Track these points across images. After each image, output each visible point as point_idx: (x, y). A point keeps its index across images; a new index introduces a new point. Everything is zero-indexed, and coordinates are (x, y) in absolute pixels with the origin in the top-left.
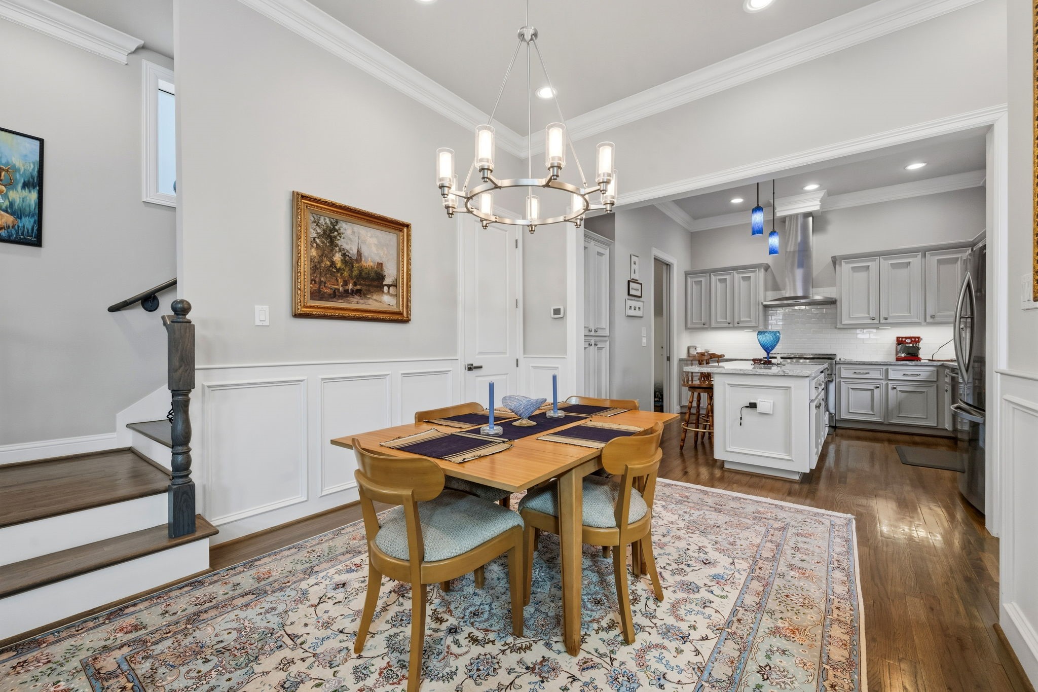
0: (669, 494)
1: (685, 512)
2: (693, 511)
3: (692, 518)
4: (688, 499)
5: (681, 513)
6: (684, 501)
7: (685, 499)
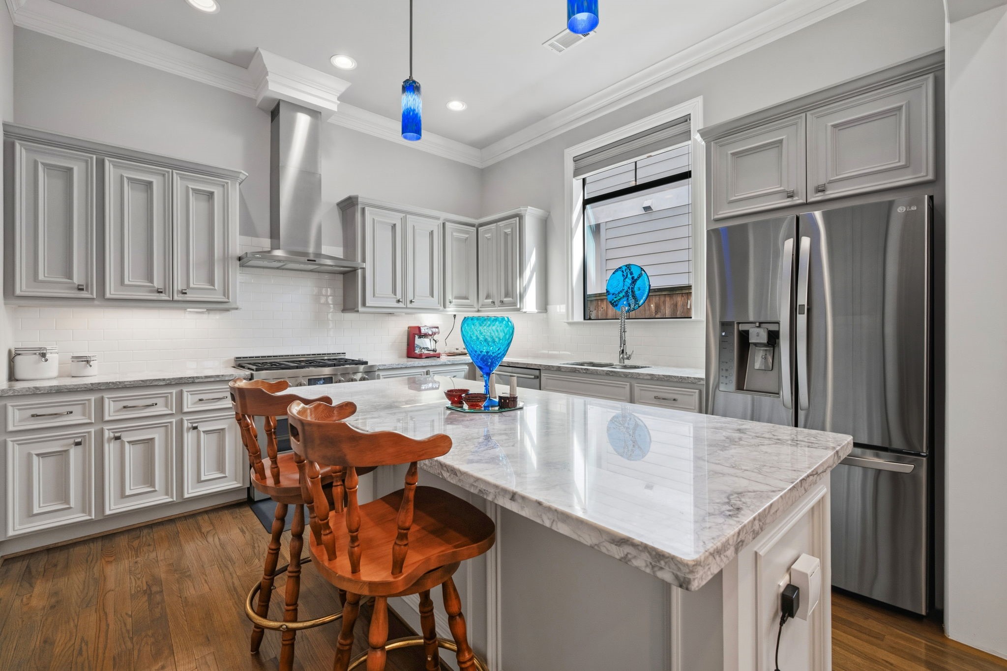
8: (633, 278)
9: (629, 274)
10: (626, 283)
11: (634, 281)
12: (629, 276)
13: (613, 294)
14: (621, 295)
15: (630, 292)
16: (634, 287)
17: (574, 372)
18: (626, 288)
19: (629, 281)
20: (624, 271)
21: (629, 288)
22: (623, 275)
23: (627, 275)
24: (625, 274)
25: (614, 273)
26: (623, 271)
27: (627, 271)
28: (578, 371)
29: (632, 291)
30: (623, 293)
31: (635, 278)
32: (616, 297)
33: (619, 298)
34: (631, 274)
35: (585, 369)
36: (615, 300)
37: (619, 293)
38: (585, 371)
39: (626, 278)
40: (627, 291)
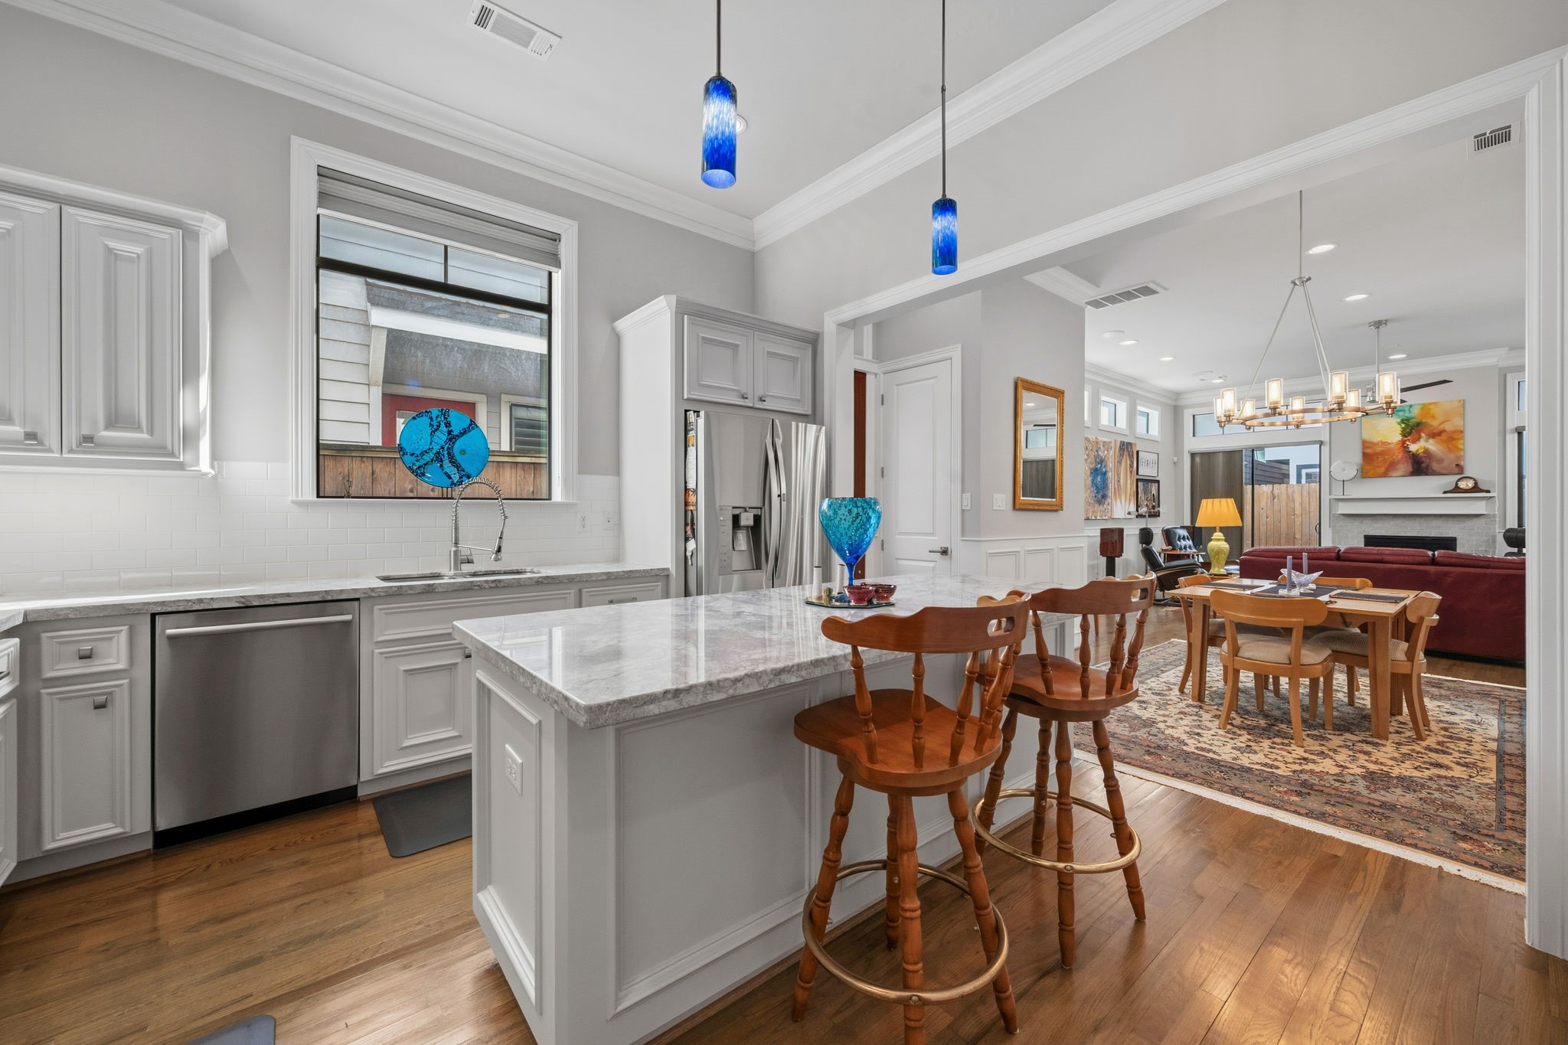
0: (1178, 760)
1: (1156, 736)
2: (1145, 736)
3: (1148, 730)
4: (1148, 751)
5: (1160, 735)
6: (1155, 748)
7: (1152, 750)
8: (450, 432)
9: (443, 424)
10: (436, 439)
11: (452, 438)
12: (443, 428)
13: (412, 454)
14: (427, 458)
15: (446, 455)
16: (453, 447)
17: (469, 589)
18: (436, 448)
19: (441, 437)
20: (434, 419)
21: (443, 448)
22: (431, 425)
23: (439, 426)
24: (435, 423)
25: (414, 418)
26: (431, 419)
27: (439, 419)
28: (478, 586)
29: (449, 454)
30: (431, 455)
31: (456, 433)
32: (417, 461)
33: (422, 462)
34: (448, 425)
35: (493, 581)
36: (418, 464)
37: (422, 454)
38: (492, 585)
39: (436, 430)
40: (438, 453)
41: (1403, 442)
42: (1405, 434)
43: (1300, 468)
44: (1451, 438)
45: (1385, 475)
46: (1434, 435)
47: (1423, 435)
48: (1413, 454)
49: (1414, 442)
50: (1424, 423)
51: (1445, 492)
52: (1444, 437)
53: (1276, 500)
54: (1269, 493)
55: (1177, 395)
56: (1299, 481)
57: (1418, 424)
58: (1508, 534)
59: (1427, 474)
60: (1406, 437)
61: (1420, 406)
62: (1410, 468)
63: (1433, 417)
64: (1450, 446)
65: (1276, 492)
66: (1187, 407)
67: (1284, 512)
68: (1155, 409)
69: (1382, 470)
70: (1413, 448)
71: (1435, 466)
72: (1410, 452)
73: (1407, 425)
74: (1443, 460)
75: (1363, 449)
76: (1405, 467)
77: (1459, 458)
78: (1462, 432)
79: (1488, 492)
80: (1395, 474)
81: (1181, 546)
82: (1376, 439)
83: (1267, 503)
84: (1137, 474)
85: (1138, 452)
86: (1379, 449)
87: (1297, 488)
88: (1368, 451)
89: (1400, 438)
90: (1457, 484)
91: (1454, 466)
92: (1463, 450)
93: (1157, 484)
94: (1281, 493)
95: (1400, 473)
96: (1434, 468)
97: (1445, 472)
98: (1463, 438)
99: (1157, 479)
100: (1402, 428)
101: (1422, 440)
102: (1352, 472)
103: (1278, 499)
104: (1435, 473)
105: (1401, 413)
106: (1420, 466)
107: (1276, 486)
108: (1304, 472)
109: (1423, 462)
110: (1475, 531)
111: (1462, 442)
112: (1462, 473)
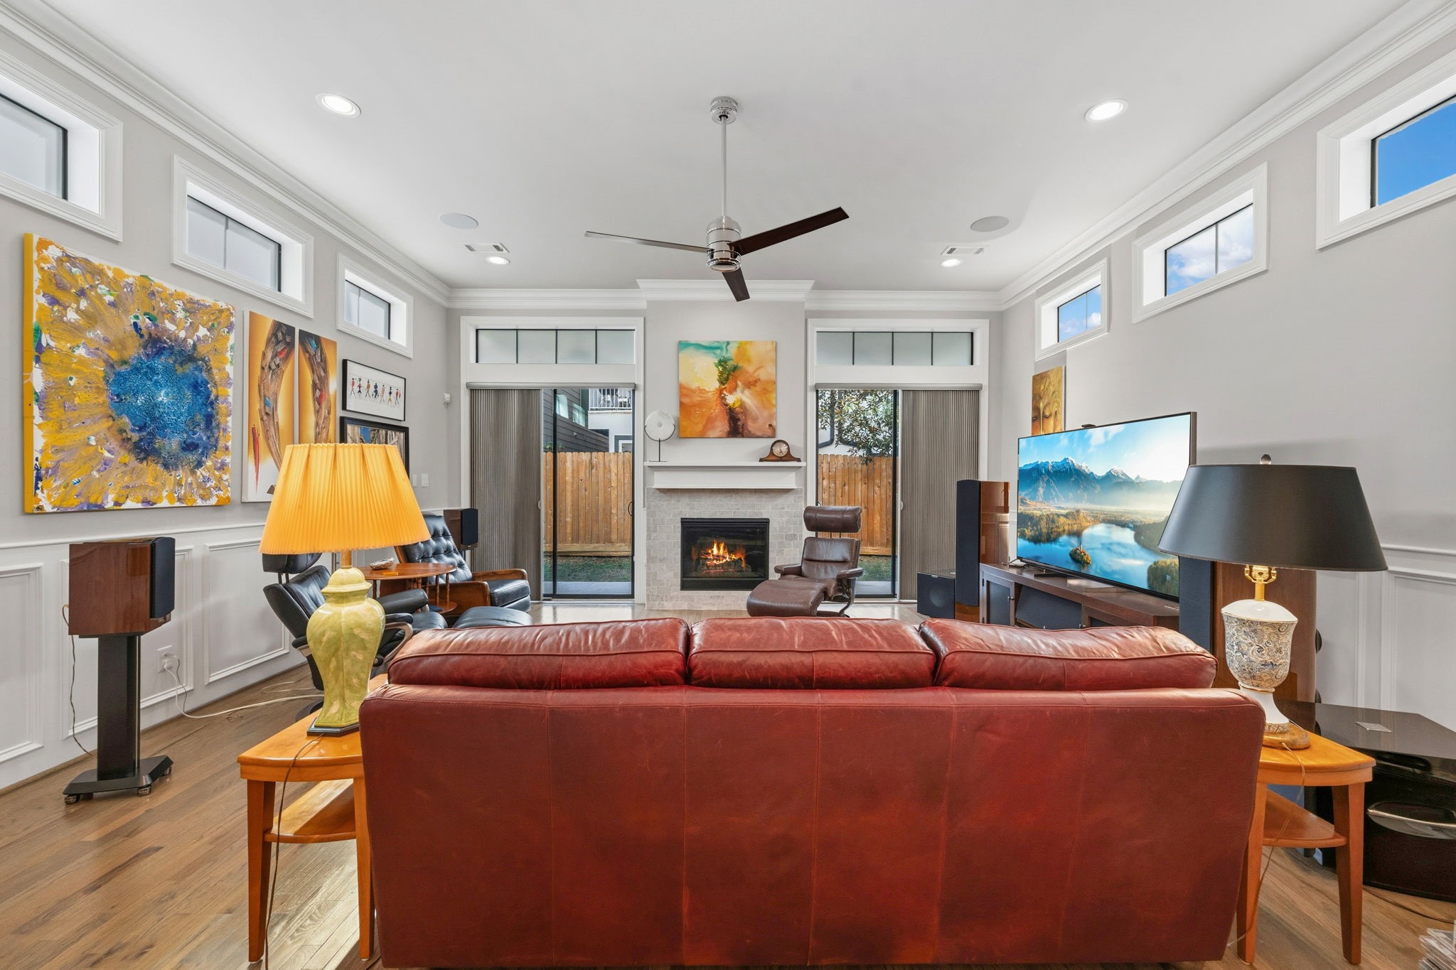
41: (721, 391)
42: (723, 380)
43: (617, 438)
44: (765, 389)
45: (702, 435)
46: (750, 385)
47: (739, 383)
48: (730, 409)
49: (731, 393)
50: (740, 367)
51: (761, 460)
52: (758, 388)
53: (594, 471)
54: (588, 461)
55: (451, 286)
56: (617, 451)
57: (735, 368)
58: (808, 514)
59: (743, 437)
60: (723, 384)
61: (737, 345)
62: (726, 428)
63: (749, 361)
64: (764, 399)
65: (594, 460)
66: (469, 312)
67: (601, 484)
68: (404, 300)
69: (699, 427)
70: (731, 399)
71: (751, 426)
72: (727, 405)
73: (725, 368)
74: (757, 419)
75: (680, 397)
76: (722, 425)
77: (773, 416)
78: (775, 383)
79: (799, 460)
80: (711, 434)
81: (426, 551)
82: (694, 385)
83: (585, 473)
84: (344, 407)
85: (345, 363)
86: (697, 399)
87: (613, 458)
88: (686, 400)
89: (717, 385)
90: (772, 449)
91: (768, 426)
92: (775, 406)
93: (402, 435)
94: (599, 462)
95: (717, 433)
96: (750, 428)
97: (759, 434)
98: (775, 390)
99: (403, 424)
100: (720, 372)
101: (738, 390)
102: (667, 429)
103: (596, 470)
104: (751, 436)
105: (718, 352)
106: (736, 426)
107: (594, 454)
108: (621, 442)
109: (739, 420)
110: (786, 510)
111: (774, 395)
112: (773, 437)
